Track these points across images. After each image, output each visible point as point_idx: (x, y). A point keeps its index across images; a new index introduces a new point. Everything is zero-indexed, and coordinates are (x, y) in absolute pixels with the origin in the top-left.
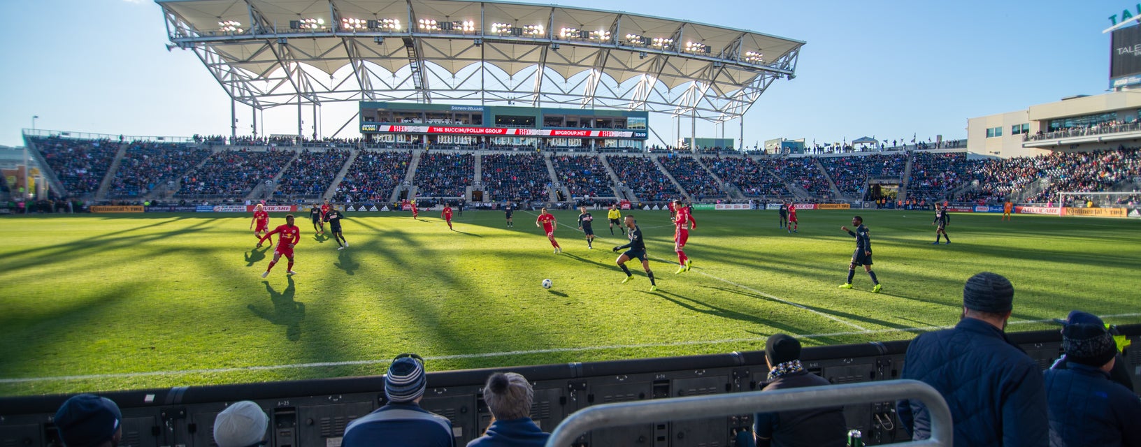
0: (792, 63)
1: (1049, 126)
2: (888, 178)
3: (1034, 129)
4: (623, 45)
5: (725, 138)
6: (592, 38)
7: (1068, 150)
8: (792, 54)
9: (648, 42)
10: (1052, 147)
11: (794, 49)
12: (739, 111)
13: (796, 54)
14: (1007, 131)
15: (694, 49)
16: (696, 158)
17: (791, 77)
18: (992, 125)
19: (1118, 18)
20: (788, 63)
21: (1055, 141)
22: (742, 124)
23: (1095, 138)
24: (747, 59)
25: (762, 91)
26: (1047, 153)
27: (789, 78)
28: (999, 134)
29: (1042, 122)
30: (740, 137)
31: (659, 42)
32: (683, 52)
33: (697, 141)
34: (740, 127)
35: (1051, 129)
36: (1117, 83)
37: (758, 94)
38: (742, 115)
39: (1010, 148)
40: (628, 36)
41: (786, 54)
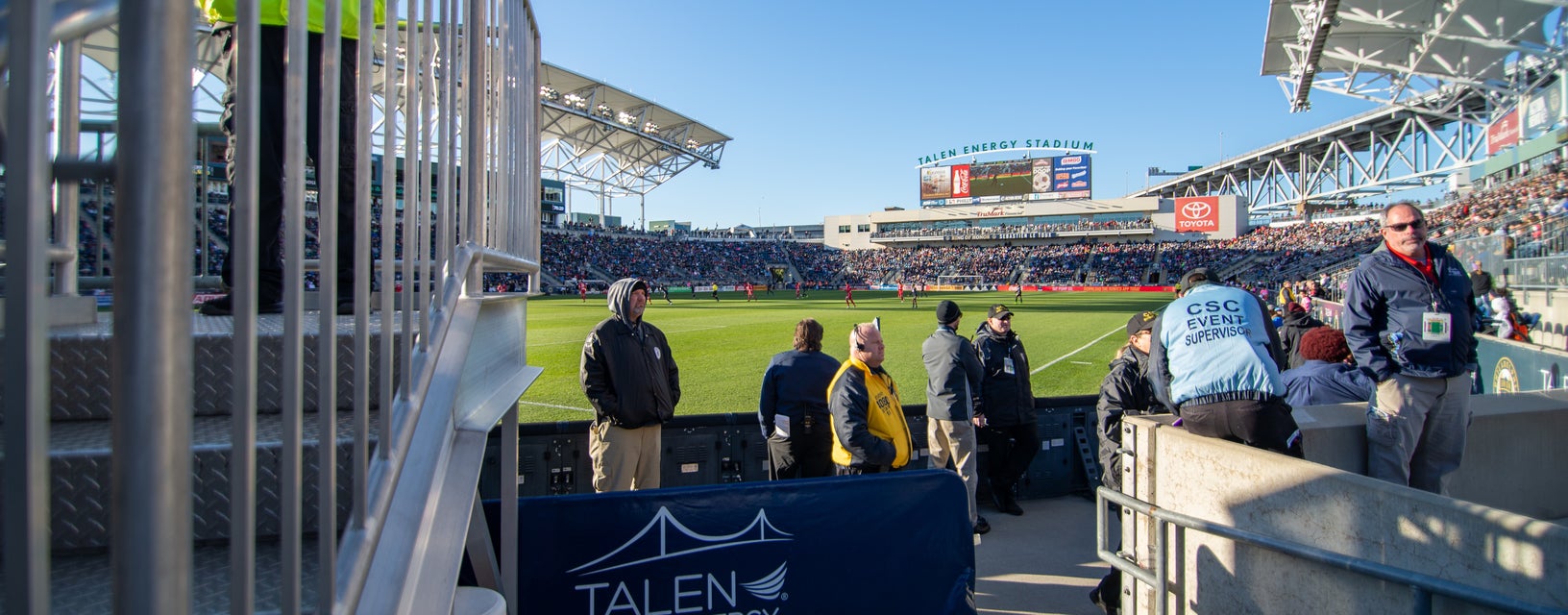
0: (716, 154)
1: (883, 228)
2: (778, 263)
3: (874, 229)
4: (594, 115)
5: (613, 215)
6: (568, 103)
7: (896, 246)
8: (715, 146)
9: (613, 115)
10: (886, 243)
11: (718, 142)
12: (640, 190)
13: (723, 146)
14: (854, 229)
15: (652, 130)
16: (615, 237)
17: (715, 166)
18: (844, 223)
19: (924, 160)
20: (711, 152)
21: (891, 240)
22: (643, 205)
23: (916, 239)
24: (689, 146)
25: (675, 174)
26: (884, 247)
27: (713, 168)
28: (848, 231)
29: (878, 224)
30: (640, 216)
31: (624, 118)
32: (642, 131)
33: (606, 217)
34: (641, 208)
35: (883, 231)
36: (925, 203)
37: (668, 177)
38: (642, 194)
39: (863, 243)
40: (601, 107)
41: (710, 144)
